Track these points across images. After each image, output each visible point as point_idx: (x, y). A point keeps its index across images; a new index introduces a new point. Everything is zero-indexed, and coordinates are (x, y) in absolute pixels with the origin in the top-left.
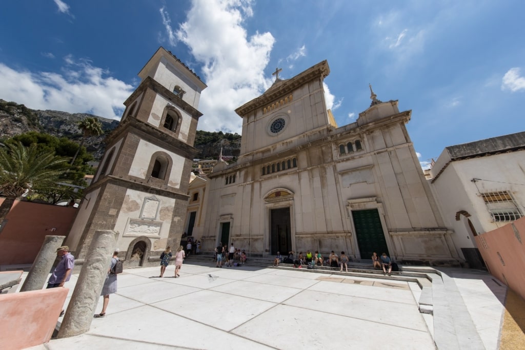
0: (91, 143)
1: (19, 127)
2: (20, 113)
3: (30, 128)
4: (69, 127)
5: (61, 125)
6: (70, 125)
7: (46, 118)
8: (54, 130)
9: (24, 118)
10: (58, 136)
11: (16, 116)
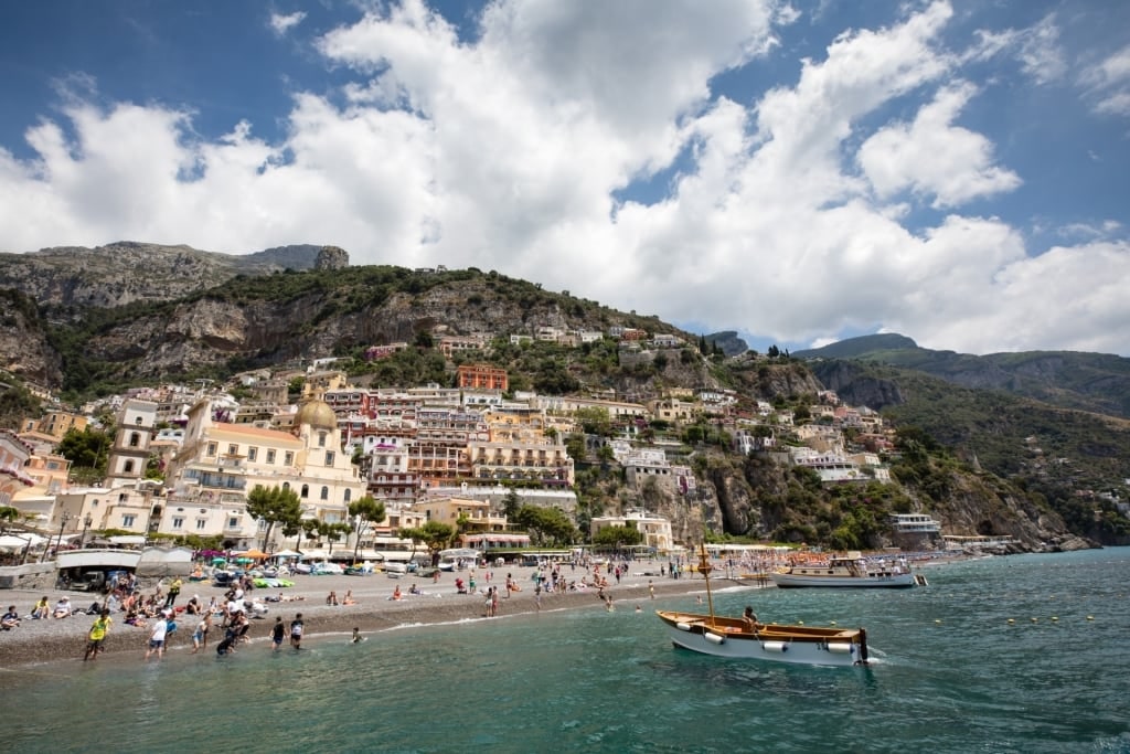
0: (134, 338)
1: (13, 335)
2: (10, 307)
3: (29, 332)
4: (90, 289)
5: (74, 288)
6: (91, 285)
7: (44, 274)
8: (63, 311)
9: (19, 316)
10: (72, 323)
11: (6, 314)
